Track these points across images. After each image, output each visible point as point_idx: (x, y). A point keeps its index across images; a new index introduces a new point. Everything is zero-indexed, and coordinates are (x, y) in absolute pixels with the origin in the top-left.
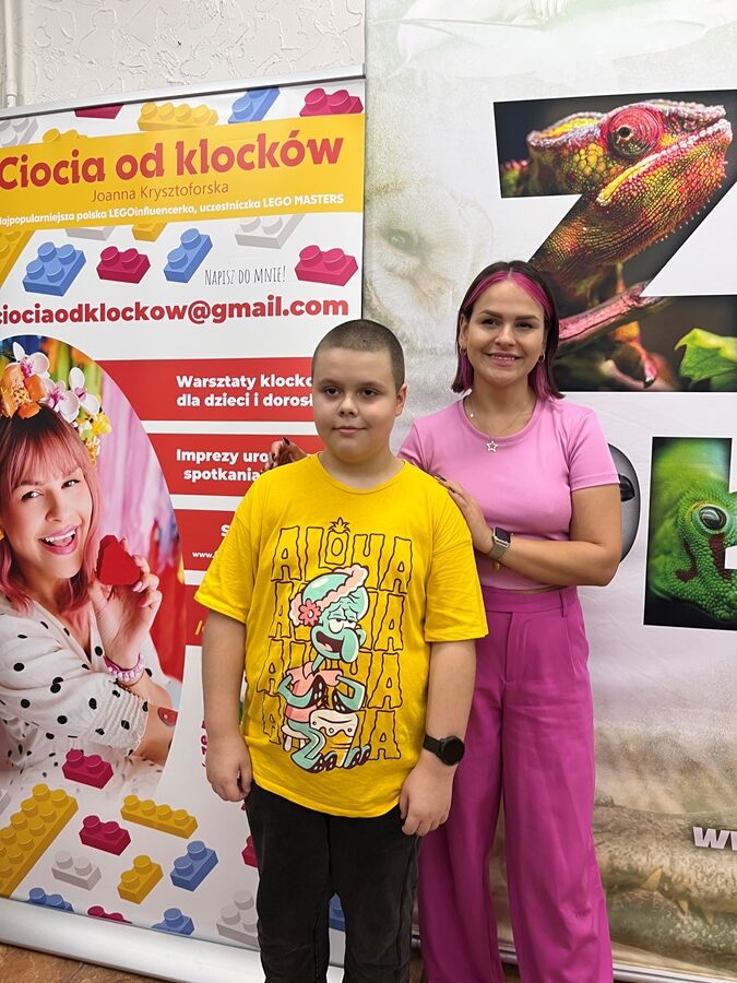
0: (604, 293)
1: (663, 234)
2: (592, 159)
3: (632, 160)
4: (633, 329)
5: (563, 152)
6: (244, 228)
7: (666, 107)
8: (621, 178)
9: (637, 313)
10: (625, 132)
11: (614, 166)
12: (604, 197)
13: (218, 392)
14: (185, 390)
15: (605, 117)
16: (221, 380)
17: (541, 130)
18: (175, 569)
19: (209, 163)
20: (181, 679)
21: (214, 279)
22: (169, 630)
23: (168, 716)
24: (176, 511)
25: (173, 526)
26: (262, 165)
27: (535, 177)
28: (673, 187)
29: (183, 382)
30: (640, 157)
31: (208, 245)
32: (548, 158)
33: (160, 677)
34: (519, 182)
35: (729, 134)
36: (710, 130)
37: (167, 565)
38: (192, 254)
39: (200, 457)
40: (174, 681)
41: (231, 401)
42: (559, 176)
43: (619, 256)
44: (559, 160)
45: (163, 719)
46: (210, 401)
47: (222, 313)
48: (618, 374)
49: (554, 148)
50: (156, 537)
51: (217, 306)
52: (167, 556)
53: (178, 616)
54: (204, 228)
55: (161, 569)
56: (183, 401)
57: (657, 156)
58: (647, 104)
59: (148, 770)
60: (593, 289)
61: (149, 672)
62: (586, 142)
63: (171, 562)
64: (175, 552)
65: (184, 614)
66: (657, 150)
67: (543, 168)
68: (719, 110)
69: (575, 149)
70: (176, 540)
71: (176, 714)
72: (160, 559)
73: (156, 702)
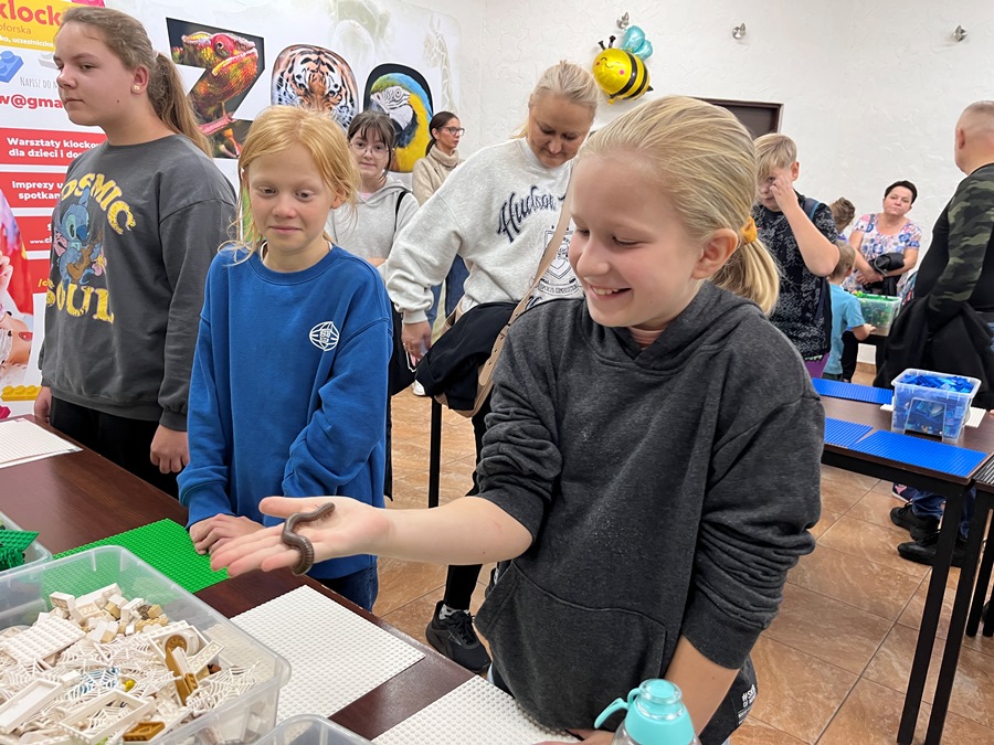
0: (218, 114)
1: (237, 93)
2: (208, 53)
3: (224, 58)
4: (230, 132)
5: (197, 48)
6: (44, 56)
7: (235, 38)
8: (220, 65)
9: (231, 125)
10: (220, 45)
11: (218, 60)
12: (215, 72)
13: (36, 148)
14: (13, 146)
15: (213, 36)
16: (38, 142)
17: (187, 35)
18: (20, 251)
19: (16, 14)
20: (32, 313)
21: (25, 82)
22: (20, 286)
23: (27, 336)
24: (17, 218)
25: (15, 227)
26: (51, 23)
27: (186, 56)
28: (239, 72)
29: (12, 141)
30: (227, 57)
31: (20, 63)
32: (191, 49)
33: (17, 315)
34: (181, 56)
35: (257, 55)
36: (250, 52)
37: (14, 250)
38: (10, 67)
39: (28, 186)
40: (28, 315)
41: (46, 154)
42: (197, 60)
43: (222, 99)
44: (195, 51)
45: (22, 338)
46: (31, 153)
47: (34, 103)
48: (226, 151)
49: (194, 46)
50: (4, 234)
51: (30, 99)
52: (13, 245)
53: (25, 278)
54: (17, 52)
55: (10, 252)
56: (13, 153)
57: (231, 58)
58: (227, 34)
59: (17, 369)
60: (214, 112)
61: (10, 314)
62: (206, 46)
63: (16, 248)
64: (18, 241)
65: (29, 276)
66: (233, 56)
67: (189, 53)
68: (252, 44)
69: (201, 48)
70: (18, 235)
71: (31, 334)
72: (9, 246)
73: (16, 330)
